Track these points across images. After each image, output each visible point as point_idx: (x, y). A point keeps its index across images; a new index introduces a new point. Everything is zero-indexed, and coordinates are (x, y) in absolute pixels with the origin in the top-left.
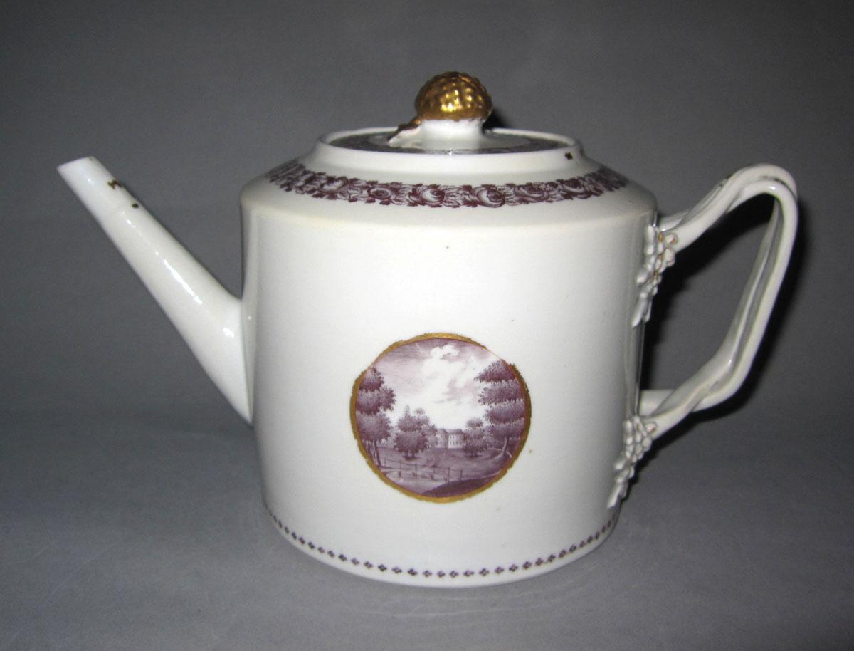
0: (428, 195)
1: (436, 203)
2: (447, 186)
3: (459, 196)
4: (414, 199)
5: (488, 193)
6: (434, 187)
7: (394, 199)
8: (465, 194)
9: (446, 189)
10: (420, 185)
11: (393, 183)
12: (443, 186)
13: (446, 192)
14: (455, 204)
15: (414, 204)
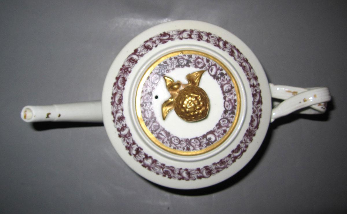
0: (185, 175)
1: (188, 179)
2: (191, 169)
3: (195, 174)
4: (180, 176)
5: (206, 171)
6: (186, 170)
7: (173, 176)
8: (198, 173)
9: (191, 171)
10: (181, 169)
11: (171, 167)
12: (190, 169)
13: (191, 172)
14: (194, 179)
15: (180, 179)
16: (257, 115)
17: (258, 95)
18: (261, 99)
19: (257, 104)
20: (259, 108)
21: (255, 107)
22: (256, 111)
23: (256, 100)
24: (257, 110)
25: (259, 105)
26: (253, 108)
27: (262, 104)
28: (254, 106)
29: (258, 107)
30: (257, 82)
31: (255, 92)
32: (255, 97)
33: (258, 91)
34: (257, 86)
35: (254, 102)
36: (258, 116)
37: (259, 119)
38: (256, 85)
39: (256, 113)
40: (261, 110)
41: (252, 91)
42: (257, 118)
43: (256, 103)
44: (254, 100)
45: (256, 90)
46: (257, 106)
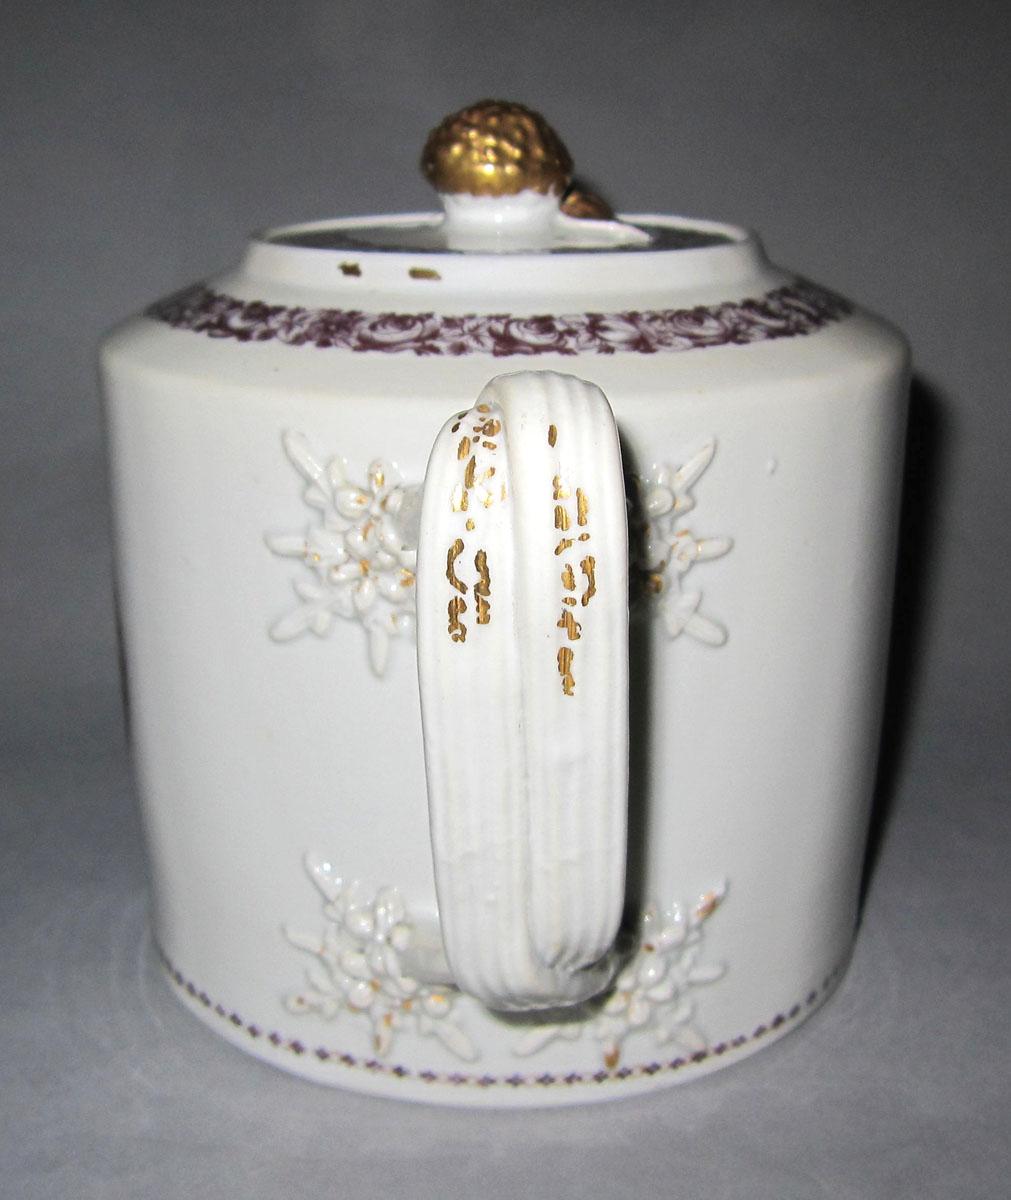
16: (435, 335)
17: (546, 339)
18: (526, 353)
19: (493, 333)
20: (472, 343)
21: (477, 327)
22: (458, 331)
23: (514, 331)
24: (463, 334)
25: (489, 343)
26: (471, 317)
27: (496, 353)
28: (483, 320)
29: (477, 338)
30: (624, 346)
31: (560, 327)
32: (534, 326)
33: (571, 343)
34: (598, 342)
35: (504, 321)
36: (429, 342)
37: (411, 344)
38: (602, 339)
39: (443, 331)
40: (460, 349)
41: (570, 316)
42: (418, 339)
43: (500, 327)
44: (518, 321)
45: (571, 332)
46: (487, 334)
